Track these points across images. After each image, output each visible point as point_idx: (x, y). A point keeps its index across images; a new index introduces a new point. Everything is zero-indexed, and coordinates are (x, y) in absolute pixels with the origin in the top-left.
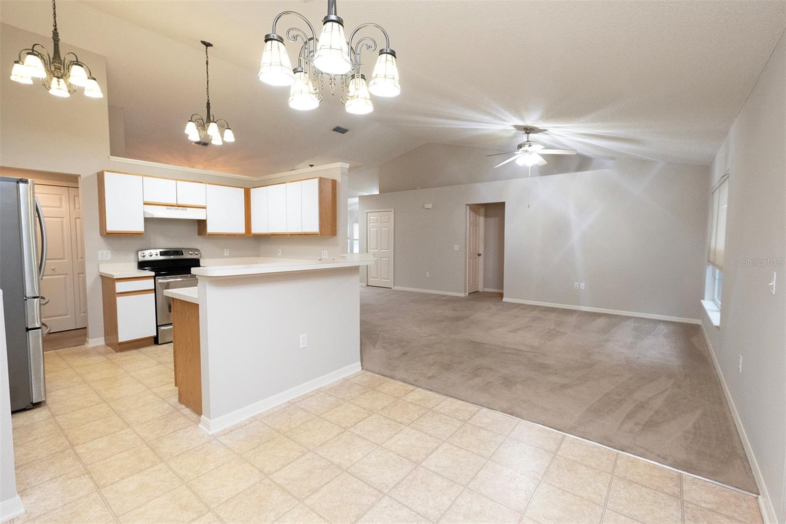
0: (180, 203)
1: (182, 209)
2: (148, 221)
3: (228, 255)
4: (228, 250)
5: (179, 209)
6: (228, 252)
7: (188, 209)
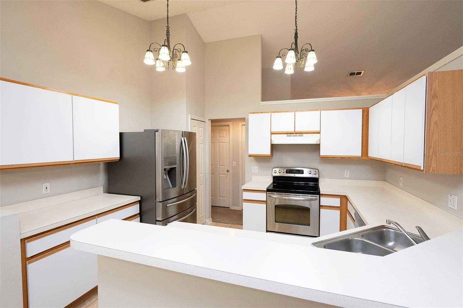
0: (297, 130)
1: (299, 136)
2: (274, 147)
3: (348, 176)
4: (349, 171)
5: (296, 136)
6: (349, 174)
7: (304, 135)
